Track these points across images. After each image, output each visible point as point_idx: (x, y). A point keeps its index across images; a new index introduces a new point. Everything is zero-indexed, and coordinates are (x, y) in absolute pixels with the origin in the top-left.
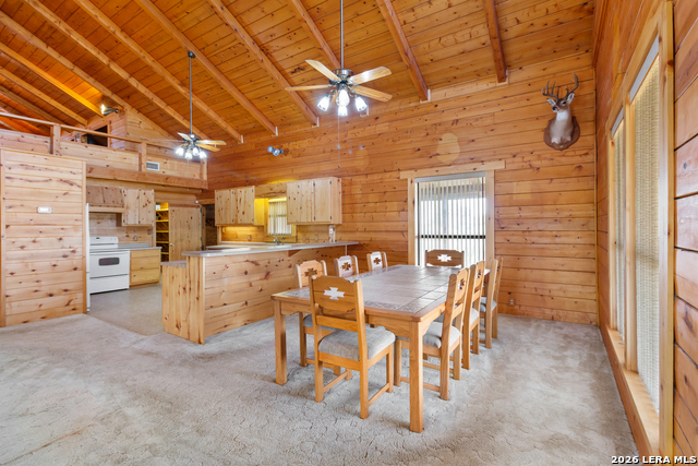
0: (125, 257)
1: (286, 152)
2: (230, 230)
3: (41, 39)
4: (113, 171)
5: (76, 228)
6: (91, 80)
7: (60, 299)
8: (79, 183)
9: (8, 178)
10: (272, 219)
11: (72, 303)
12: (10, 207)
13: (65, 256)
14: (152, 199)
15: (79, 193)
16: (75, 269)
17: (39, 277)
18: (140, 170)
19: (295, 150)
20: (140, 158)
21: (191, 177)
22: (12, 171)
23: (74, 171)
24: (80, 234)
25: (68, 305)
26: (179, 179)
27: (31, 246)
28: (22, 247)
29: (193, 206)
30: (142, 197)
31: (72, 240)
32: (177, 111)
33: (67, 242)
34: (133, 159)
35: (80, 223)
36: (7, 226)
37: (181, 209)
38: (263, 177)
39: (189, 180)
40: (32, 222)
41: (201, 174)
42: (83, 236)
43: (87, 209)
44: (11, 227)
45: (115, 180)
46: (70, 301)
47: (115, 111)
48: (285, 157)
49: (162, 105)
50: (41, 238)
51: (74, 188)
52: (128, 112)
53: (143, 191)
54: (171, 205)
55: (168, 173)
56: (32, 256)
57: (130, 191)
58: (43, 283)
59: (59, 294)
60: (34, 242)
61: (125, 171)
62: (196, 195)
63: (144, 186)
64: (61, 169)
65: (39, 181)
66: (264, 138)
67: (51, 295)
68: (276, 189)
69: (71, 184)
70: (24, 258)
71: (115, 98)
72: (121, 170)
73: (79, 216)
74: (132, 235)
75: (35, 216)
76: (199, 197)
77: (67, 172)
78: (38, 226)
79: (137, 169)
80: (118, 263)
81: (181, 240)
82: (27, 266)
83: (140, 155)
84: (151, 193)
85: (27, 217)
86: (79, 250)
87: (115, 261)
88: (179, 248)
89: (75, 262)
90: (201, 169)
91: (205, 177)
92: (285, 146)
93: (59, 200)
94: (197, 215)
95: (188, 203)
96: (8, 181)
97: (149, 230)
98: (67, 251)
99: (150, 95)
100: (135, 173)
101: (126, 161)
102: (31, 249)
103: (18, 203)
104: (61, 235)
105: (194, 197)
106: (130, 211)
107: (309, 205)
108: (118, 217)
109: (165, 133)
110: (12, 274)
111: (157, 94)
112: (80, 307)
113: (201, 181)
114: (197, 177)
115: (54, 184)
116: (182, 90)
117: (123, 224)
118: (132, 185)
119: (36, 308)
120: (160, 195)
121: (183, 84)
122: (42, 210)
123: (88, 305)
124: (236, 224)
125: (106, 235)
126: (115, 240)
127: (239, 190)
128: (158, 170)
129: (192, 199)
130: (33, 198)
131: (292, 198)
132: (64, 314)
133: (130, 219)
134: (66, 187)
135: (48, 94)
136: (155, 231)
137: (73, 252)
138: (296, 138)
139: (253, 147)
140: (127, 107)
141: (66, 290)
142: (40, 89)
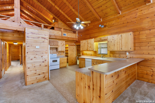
0: (58, 60)
1: (105, 26)
2: (85, 52)
3: (40, 3)
4: (56, 36)
5: (46, 53)
6: (51, 13)
7: (42, 76)
8: (47, 38)
9: (27, 37)
10: (99, 49)
11: (45, 77)
12: (28, 46)
13: (43, 62)
14: (64, 44)
15: (47, 41)
16: (46, 66)
17: (36, 69)
18: (62, 36)
19: (109, 25)
20: (62, 33)
21: (74, 37)
22: (29, 35)
23: (46, 34)
24: (47, 55)
25: (44, 78)
26: (71, 38)
27: (34, 59)
28: (31, 59)
29: (74, 46)
30: (62, 43)
31: (45, 56)
32: (71, 18)
33: (44, 57)
34: (60, 33)
35: (47, 51)
36: (27, 53)
37: (71, 46)
38: (96, 35)
39: (73, 38)
40: (34, 51)
41: (76, 37)
42: (48, 55)
43: (49, 47)
44: (28, 53)
45: (56, 39)
46: (45, 76)
47: (56, 21)
48: (105, 28)
49: (67, 17)
50: (37, 56)
51: (46, 40)
52: (59, 21)
53: (62, 42)
54: (69, 45)
55: (68, 36)
56: (34, 62)
57: (59, 41)
58: (37, 71)
59: (42, 74)
60: (35, 57)
61: (58, 36)
62: (74, 42)
63: (62, 40)
64: (42, 34)
65: (36, 38)
66: (97, 23)
67: (39, 75)
68: (102, 39)
69: (45, 39)
70: (32, 63)
71: (56, 17)
72: (57, 36)
73: (47, 49)
74: (60, 53)
75: (35, 49)
76: (75, 43)
77: (44, 35)
78: (36, 52)
79: (61, 36)
80: (57, 61)
81: (71, 55)
82: (33, 65)
83: (62, 32)
84: (64, 42)
85: (33, 49)
86: (47, 60)
87: (56, 61)
88: (71, 57)
89: (46, 64)
90: (76, 35)
91: (77, 37)
92: (105, 24)
93: (41, 44)
94: (75, 48)
95: (73, 45)
96: (27, 38)
97: (64, 52)
98: (44, 60)
99: (64, 14)
100: (60, 36)
101: (59, 33)
102: (34, 60)
103: (30, 45)
104: (42, 55)
105: (74, 43)
106: (59, 47)
107: (119, 43)
108: (57, 49)
109: (67, 26)
110: (29, 68)
111: (66, 14)
112: (47, 78)
113: (76, 38)
114: (75, 37)
115: (40, 39)
116: (73, 10)
117: (58, 51)
118: (60, 40)
119: (35, 79)
120: (66, 43)
121: (74, 8)
122: (37, 47)
123: (50, 77)
124: (87, 50)
125: (54, 54)
126: (56, 55)
127: (88, 40)
128: (66, 36)
129: (73, 44)
130: (34, 43)
131: (110, 42)
132: (43, 81)
133: (59, 49)
134: (43, 40)
135: (42, 20)
136: (65, 52)
137: (46, 60)
138: (110, 21)
139: (92, 27)
140: (59, 20)
141: (43, 73)
142: (41, 18)
